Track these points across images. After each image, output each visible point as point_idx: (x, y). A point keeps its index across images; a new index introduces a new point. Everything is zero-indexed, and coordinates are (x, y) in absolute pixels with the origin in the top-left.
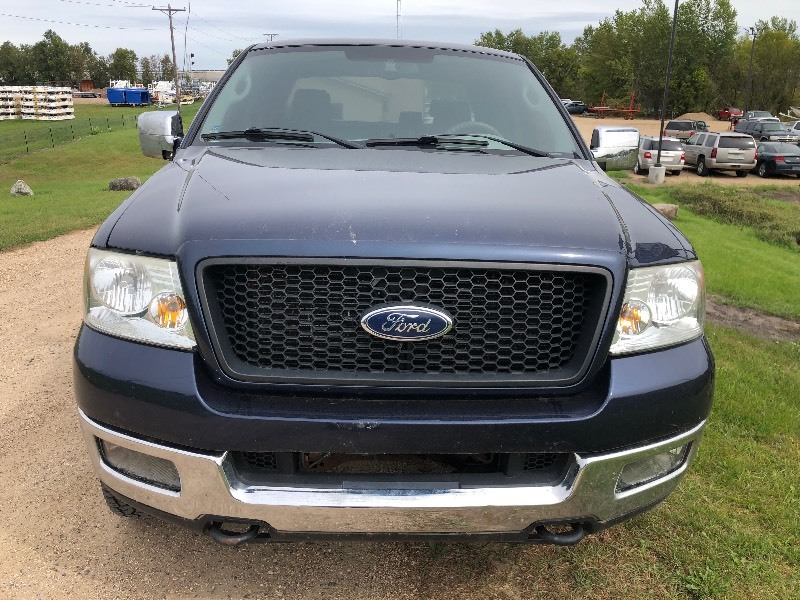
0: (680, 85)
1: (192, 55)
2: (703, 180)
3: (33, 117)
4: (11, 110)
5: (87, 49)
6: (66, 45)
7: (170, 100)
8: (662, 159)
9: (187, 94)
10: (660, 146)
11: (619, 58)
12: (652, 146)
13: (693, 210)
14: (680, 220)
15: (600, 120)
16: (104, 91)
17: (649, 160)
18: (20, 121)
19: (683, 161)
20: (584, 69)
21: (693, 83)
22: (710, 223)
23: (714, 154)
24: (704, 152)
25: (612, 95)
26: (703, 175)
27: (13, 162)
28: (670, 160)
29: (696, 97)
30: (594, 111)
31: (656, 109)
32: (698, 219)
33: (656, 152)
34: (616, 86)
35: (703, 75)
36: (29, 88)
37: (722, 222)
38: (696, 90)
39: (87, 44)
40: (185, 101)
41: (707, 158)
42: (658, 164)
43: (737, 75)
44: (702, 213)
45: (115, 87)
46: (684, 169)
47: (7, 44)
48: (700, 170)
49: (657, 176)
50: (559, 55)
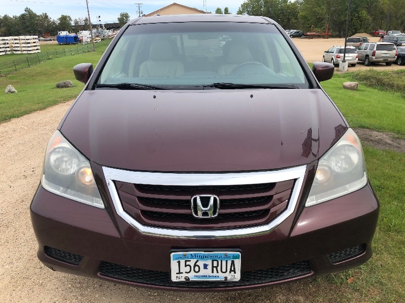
0: (352, 19)
1: (99, 17)
2: (368, 68)
3: (19, 52)
4: (8, 49)
5: (46, 17)
6: (35, 15)
7: (89, 40)
8: (346, 58)
9: (97, 36)
10: (345, 51)
11: (320, 7)
12: (340, 51)
13: (366, 85)
14: (360, 90)
15: (311, 40)
16: (55, 38)
17: (339, 59)
18: (13, 54)
19: (357, 59)
20: (301, 14)
21: (359, 17)
22: (376, 91)
23: (374, 54)
24: (368, 53)
25: (316, 27)
26: (368, 65)
27: (9, 76)
28: (351, 58)
29: (361, 25)
30: (307, 35)
31: (340, 32)
32: (369, 89)
33: (343, 55)
34: (319, 21)
35: (364, 13)
36: (17, 37)
37: (382, 90)
38: (361, 21)
39: (46, 14)
40: (96, 40)
41: (370, 57)
42: (344, 61)
43: (382, 13)
44: (371, 86)
45: (61, 34)
46: (358, 63)
47: (5, 16)
48: (366, 63)
49: (344, 67)
50: (288, 7)
